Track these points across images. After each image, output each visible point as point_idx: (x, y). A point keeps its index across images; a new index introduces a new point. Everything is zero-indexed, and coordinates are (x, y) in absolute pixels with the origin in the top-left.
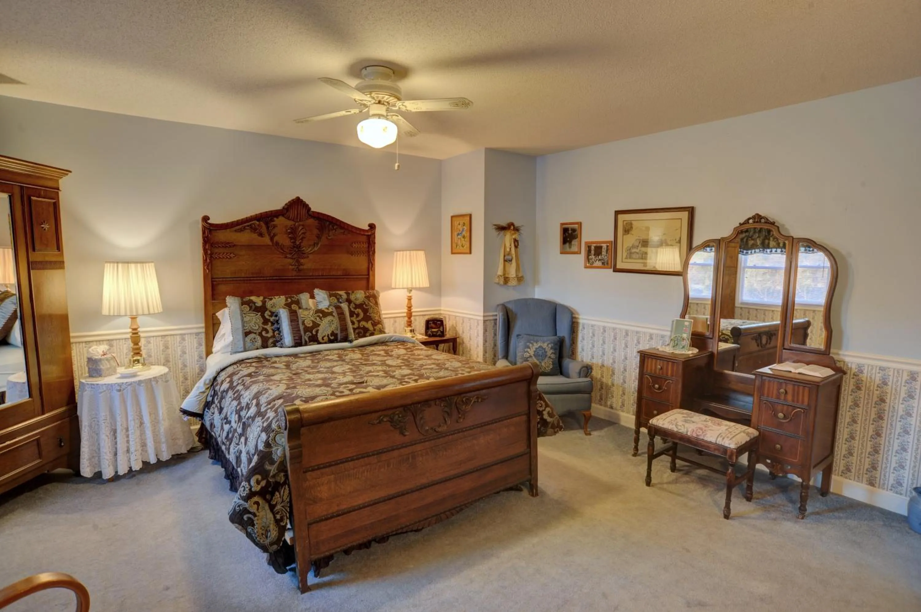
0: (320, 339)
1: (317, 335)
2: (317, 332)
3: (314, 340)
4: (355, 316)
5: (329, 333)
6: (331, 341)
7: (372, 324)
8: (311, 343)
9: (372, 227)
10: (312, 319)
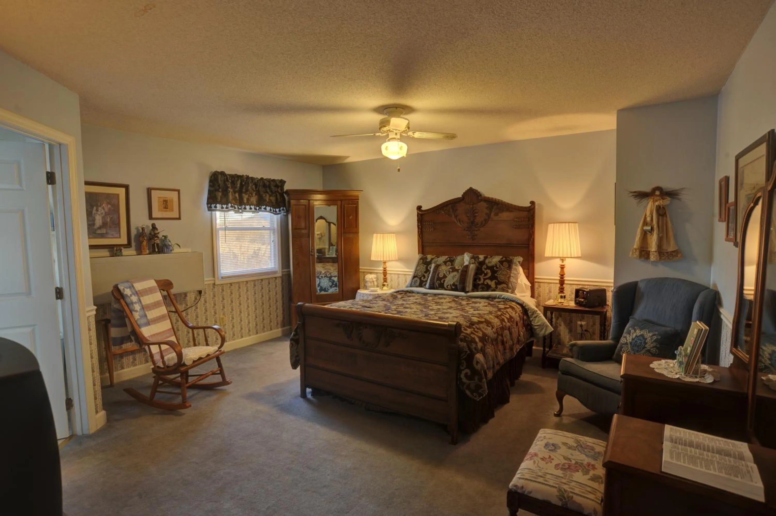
0: (445, 286)
1: (443, 284)
2: (444, 281)
3: (441, 286)
4: (483, 275)
5: (452, 284)
6: (452, 290)
7: (496, 283)
8: (440, 288)
9: (533, 203)
10: (445, 272)
